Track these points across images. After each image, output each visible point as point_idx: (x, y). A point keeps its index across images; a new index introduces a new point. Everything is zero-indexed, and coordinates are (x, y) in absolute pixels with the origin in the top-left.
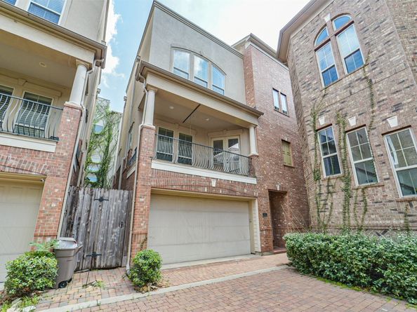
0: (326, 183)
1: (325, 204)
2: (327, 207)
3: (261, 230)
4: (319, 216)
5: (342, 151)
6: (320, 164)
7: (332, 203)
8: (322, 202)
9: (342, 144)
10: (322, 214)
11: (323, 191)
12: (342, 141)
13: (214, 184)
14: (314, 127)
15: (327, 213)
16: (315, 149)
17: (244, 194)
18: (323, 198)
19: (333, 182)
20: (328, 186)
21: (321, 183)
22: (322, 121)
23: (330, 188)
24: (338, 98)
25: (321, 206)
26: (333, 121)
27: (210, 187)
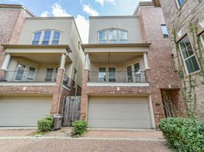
0: (188, 80)
1: (190, 96)
2: (192, 98)
3: (155, 114)
4: (186, 105)
5: (198, 51)
6: (183, 65)
7: (195, 95)
8: (188, 94)
9: (197, 46)
10: (189, 104)
11: (187, 86)
12: (196, 44)
13: (118, 89)
14: (175, 41)
15: (193, 103)
16: (178, 56)
17: (139, 93)
18: (188, 91)
19: (193, 77)
20: (190, 81)
21: (185, 80)
22: (180, 35)
23: (192, 83)
24: (189, 11)
25: (187, 98)
26: (187, 31)
27: (116, 91)
